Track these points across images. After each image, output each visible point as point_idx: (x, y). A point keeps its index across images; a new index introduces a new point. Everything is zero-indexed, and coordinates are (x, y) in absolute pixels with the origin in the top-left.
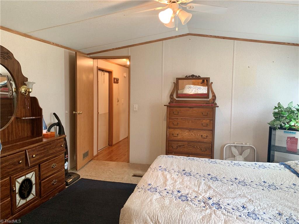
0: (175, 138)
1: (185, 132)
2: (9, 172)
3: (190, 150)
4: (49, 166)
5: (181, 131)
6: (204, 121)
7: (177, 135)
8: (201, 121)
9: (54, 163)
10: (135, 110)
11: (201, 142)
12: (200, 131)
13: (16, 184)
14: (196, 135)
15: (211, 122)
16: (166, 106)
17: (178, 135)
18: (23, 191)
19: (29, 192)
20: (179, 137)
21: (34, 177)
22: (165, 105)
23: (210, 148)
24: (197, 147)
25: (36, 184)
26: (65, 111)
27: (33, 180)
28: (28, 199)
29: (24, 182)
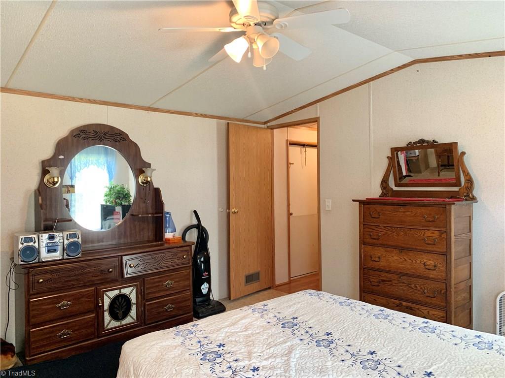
0: (375, 265)
1: (393, 255)
2: (93, 281)
3: (402, 292)
4: (160, 284)
5: (386, 251)
6: (428, 234)
7: (377, 259)
8: (423, 233)
9: (170, 280)
10: (327, 209)
11: (424, 277)
12: (421, 255)
13: (105, 298)
14: (414, 262)
15: (443, 236)
16: (358, 203)
17: (379, 258)
18: (115, 310)
19: (126, 313)
20: (382, 263)
21: (135, 295)
22: (354, 201)
23: (443, 291)
24: (416, 287)
25: (137, 304)
26: (219, 207)
27: (133, 298)
28: (124, 322)
29: (117, 298)
